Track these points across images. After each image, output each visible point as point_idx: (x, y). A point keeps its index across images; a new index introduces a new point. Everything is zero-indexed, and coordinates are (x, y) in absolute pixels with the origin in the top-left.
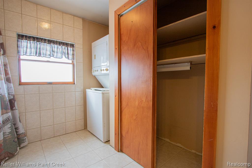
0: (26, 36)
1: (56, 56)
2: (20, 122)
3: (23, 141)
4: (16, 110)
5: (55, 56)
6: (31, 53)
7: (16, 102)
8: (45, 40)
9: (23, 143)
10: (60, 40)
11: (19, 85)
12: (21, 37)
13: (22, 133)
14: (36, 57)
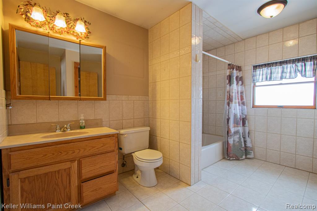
0: (259, 66)
1: (290, 76)
2: (248, 137)
3: (249, 154)
4: (246, 127)
5: (288, 77)
6: (262, 79)
7: (247, 121)
8: (276, 63)
9: (249, 155)
10: (294, 58)
11: (253, 107)
12: (255, 67)
13: (249, 147)
14: (267, 82)
